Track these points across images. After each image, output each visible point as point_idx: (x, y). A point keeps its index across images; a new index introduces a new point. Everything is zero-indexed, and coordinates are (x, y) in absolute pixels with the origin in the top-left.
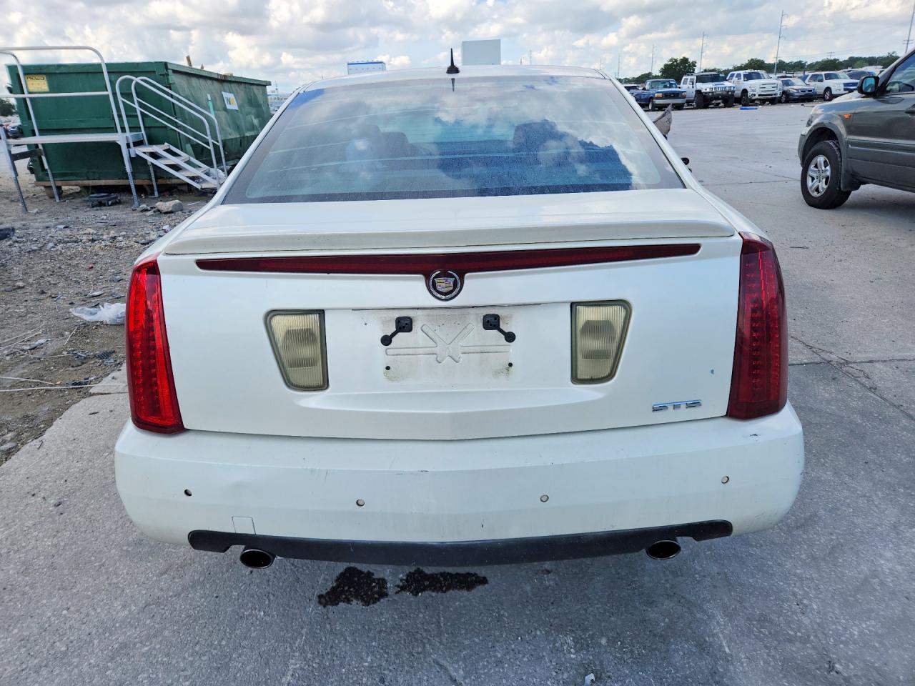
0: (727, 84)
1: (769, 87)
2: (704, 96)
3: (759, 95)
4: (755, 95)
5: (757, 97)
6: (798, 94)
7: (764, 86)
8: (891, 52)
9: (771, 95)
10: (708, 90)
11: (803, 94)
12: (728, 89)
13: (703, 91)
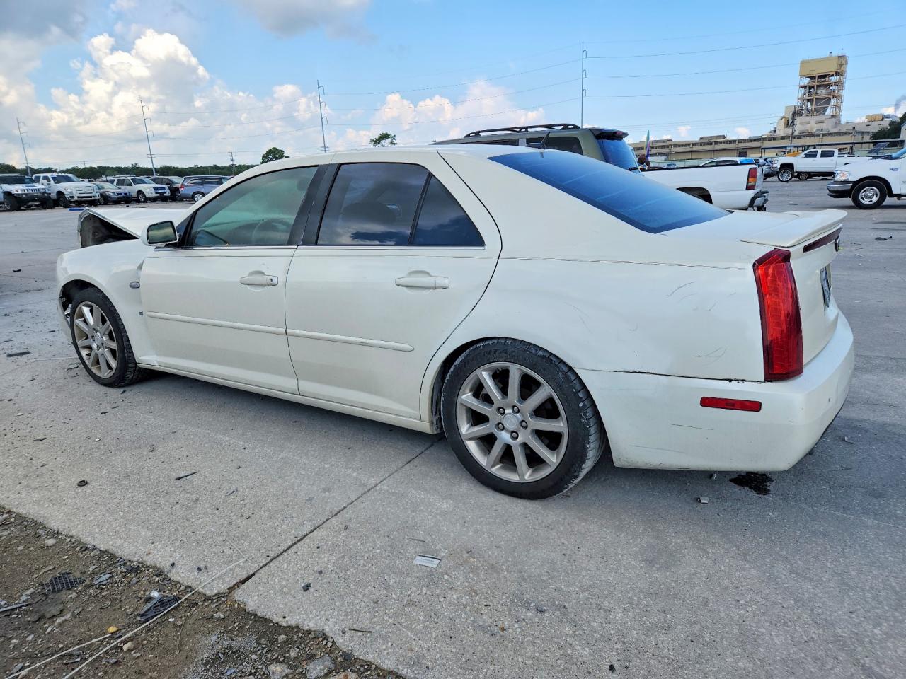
0: (38, 186)
1: (85, 190)
2: (16, 197)
3: (78, 197)
4: (73, 197)
5: (76, 199)
6: (115, 196)
7: (81, 189)
8: (134, 163)
9: (91, 197)
10: (20, 192)
11: (120, 196)
12: (42, 191)
13: (14, 192)
